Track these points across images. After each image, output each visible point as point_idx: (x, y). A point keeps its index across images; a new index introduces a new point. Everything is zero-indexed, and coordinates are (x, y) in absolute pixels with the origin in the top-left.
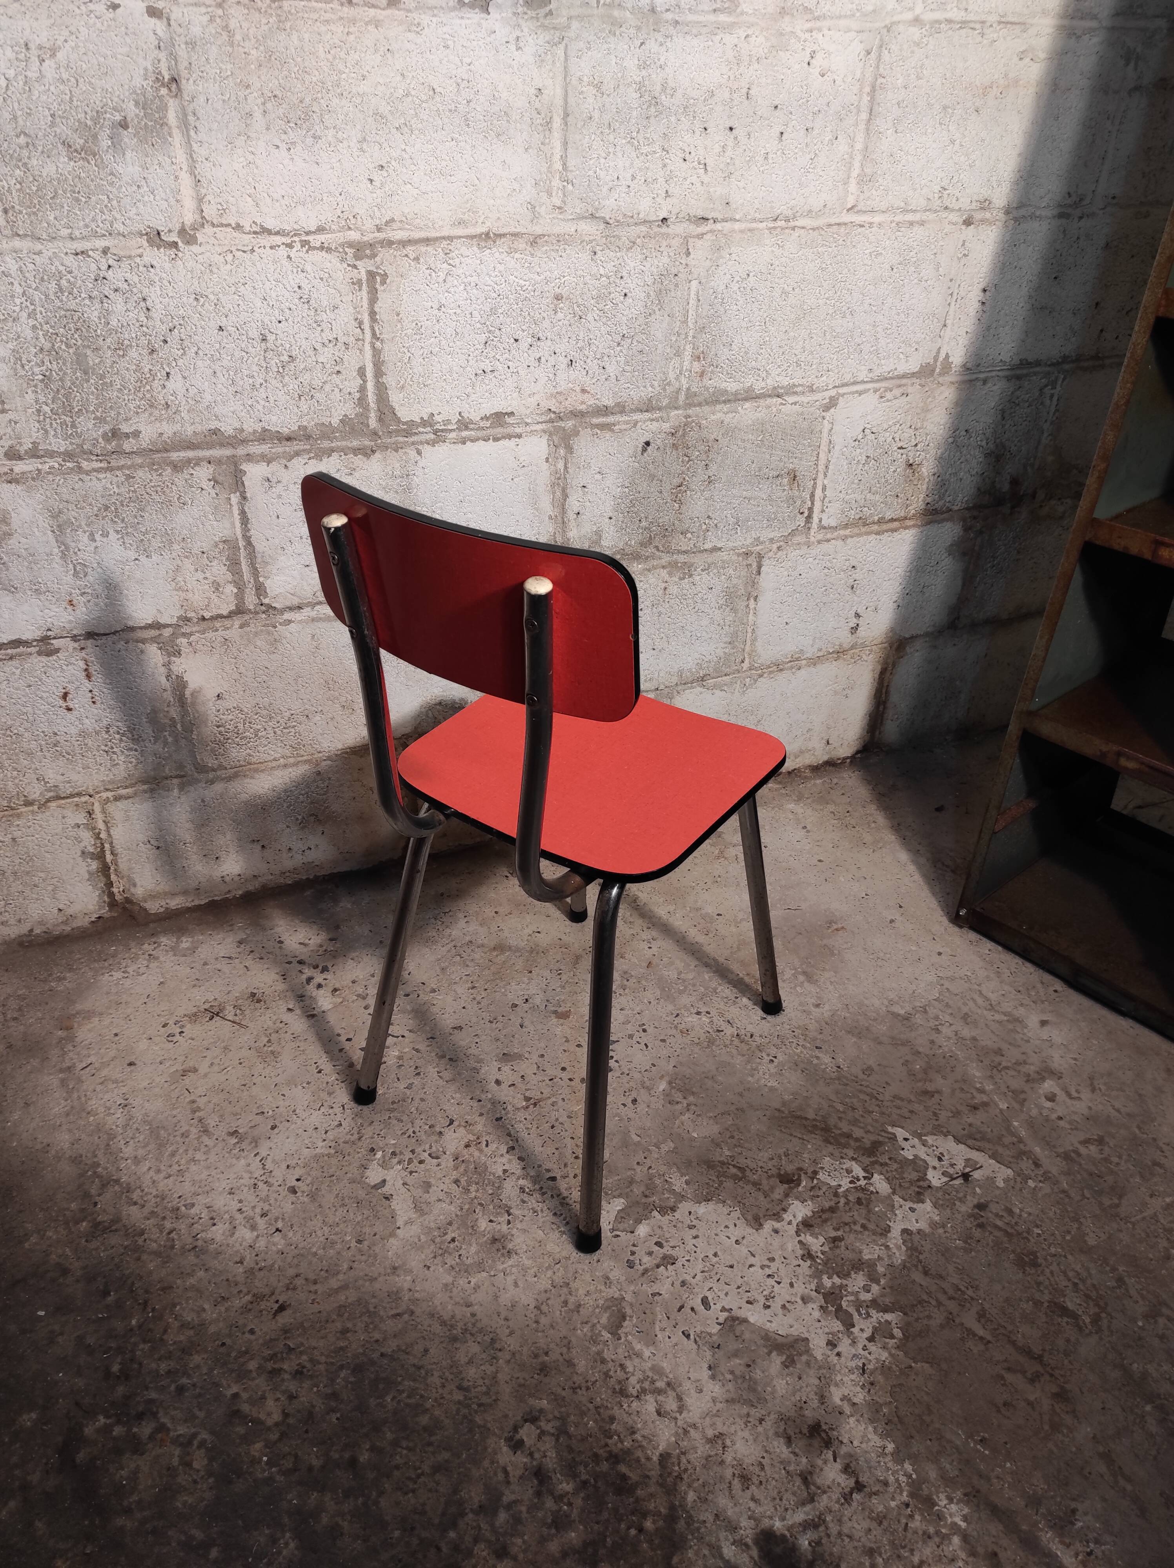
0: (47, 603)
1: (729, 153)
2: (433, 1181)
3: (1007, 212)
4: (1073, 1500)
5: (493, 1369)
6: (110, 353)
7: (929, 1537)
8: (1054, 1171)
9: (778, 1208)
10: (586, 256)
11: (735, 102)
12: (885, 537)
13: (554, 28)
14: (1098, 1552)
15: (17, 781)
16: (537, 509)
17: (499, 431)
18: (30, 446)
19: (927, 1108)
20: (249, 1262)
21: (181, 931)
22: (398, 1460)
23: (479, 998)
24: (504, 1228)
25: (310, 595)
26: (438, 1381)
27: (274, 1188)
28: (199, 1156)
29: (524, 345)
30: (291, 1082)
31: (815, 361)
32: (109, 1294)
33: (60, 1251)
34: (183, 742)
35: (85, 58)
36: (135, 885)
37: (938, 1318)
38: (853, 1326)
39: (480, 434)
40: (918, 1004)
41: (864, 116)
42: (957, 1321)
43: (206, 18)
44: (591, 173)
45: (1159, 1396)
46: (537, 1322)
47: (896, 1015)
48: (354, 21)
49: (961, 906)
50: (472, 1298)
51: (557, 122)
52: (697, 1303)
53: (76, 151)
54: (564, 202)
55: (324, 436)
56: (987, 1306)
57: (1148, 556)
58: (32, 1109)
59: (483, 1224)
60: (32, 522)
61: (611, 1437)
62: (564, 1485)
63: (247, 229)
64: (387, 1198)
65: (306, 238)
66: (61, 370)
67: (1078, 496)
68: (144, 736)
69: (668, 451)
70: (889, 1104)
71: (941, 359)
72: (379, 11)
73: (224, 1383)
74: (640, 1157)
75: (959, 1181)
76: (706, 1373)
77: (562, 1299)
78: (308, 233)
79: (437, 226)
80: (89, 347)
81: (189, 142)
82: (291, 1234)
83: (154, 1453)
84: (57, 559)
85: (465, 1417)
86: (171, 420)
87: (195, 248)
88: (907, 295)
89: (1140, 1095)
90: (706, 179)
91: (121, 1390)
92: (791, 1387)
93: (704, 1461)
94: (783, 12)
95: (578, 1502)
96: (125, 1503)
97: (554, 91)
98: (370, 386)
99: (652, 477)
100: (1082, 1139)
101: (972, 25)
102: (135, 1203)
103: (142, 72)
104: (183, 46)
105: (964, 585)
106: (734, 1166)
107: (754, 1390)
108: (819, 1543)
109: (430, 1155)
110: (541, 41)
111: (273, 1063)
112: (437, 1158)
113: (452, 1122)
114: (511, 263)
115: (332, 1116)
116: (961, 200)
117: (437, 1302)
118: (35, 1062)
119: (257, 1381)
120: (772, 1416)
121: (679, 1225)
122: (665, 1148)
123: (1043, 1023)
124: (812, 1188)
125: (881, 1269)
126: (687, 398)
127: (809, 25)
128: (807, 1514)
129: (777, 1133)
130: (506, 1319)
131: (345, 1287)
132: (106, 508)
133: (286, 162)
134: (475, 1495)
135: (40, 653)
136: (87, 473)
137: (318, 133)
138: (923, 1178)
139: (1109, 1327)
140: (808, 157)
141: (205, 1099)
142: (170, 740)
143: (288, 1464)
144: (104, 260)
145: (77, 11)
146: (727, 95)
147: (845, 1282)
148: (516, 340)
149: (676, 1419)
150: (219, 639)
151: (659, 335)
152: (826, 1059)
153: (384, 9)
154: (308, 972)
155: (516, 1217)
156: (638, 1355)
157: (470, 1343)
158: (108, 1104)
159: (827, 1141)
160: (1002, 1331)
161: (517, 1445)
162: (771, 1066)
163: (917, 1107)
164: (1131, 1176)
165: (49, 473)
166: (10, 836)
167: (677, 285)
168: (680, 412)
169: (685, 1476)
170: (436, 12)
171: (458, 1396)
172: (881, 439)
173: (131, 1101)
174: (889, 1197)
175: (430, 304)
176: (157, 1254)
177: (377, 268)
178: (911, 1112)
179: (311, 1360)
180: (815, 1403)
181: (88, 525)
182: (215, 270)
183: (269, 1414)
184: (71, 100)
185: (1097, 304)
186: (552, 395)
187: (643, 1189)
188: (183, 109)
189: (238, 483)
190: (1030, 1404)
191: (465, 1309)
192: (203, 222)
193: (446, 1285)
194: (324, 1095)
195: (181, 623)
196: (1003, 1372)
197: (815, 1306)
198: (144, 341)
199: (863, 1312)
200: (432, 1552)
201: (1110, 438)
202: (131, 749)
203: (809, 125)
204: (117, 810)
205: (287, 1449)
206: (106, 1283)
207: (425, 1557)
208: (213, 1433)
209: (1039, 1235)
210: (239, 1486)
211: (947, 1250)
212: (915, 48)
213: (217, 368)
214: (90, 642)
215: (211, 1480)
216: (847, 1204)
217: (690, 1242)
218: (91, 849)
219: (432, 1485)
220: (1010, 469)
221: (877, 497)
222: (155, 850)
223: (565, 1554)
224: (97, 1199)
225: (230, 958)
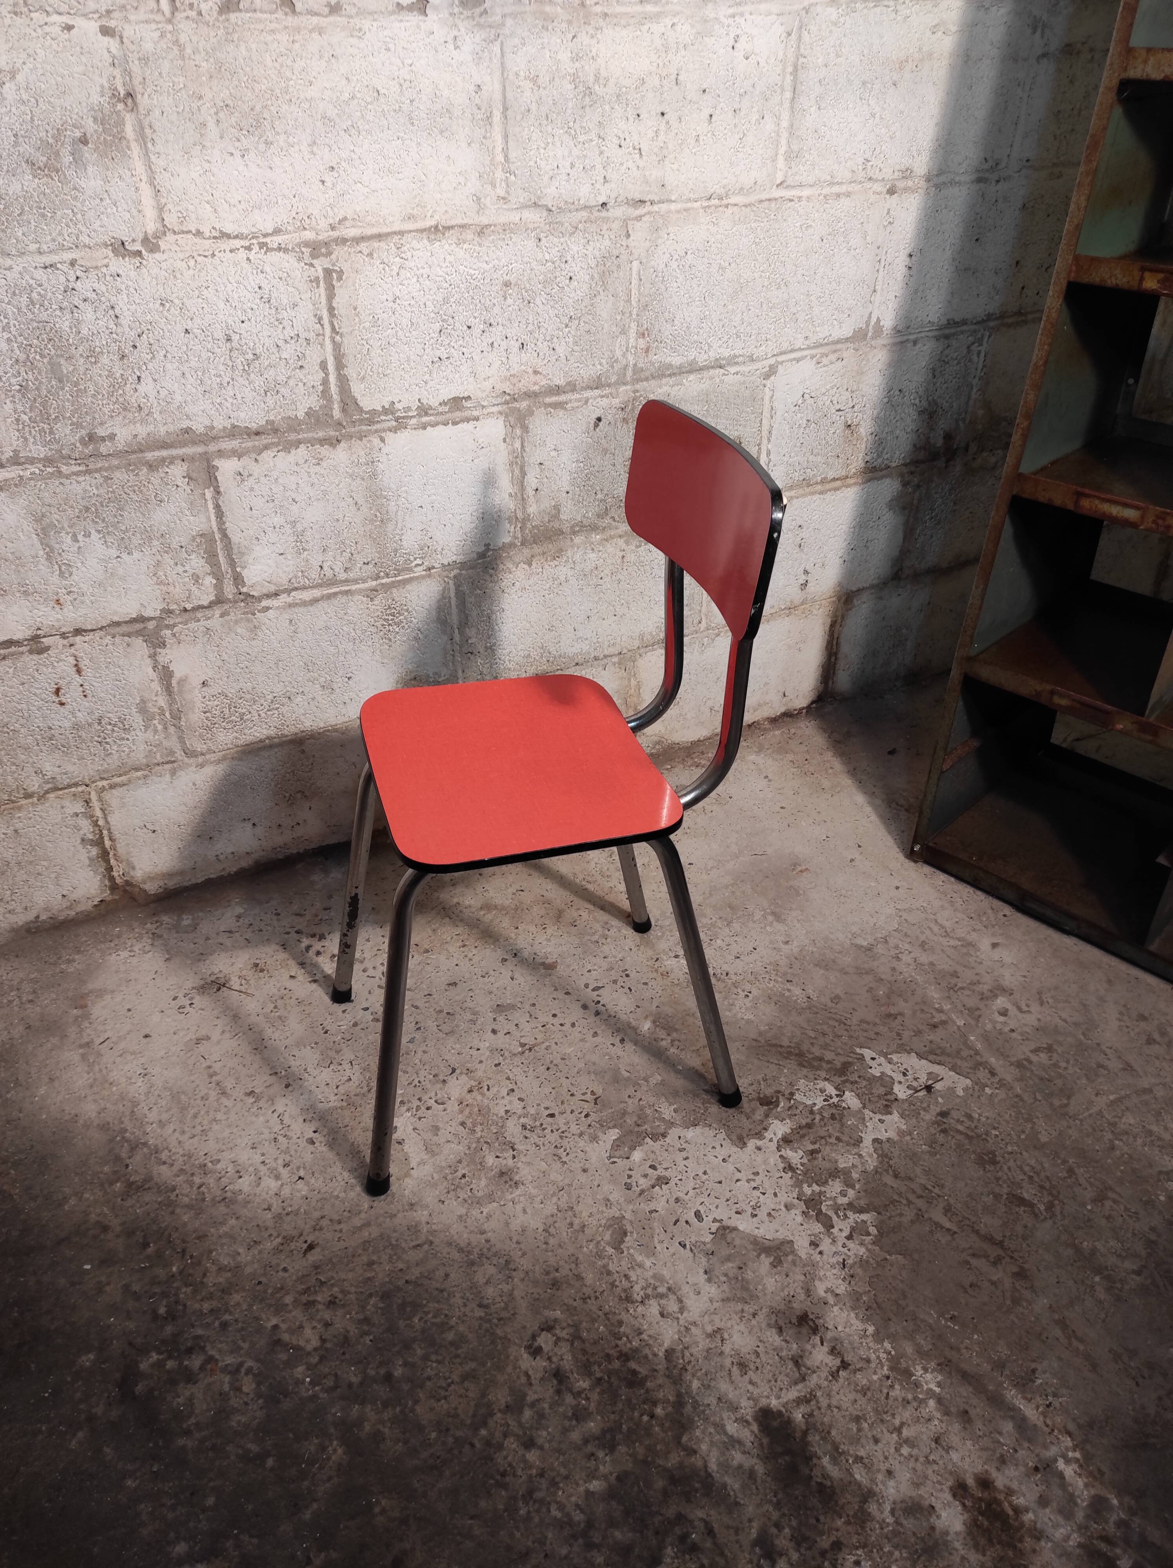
0: (35, 604)
1: (662, 137)
2: (440, 1125)
3: (928, 180)
4: (1034, 1361)
5: (510, 1287)
6: (82, 360)
7: (908, 1402)
8: (1009, 1078)
9: (759, 1128)
10: (531, 243)
11: (666, 88)
12: (829, 496)
13: (490, 26)
14: (1056, 1403)
15: (16, 775)
16: (497, 488)
17: (458, 415)
18: (11, 454)
19: (891, 1030)
20: (276, 1207)
21: (181, 910)
22: (429, 1372)
23: (470, 955)
24: (510, 1162)
25: (285, 582)
26: (460, 1302)
27: (294, 1140)
28: (219, 1116)
29: (477, 331)
30: (300, 1044)
31: (754, 332)
32: (148, 1245)
33: (98, 1211)
34: (172, 730)
35: (43, 78)
36: (134, 868)
37: (909, 1214)
38: (833, 1227)
39: (440, 418)
40: (879, 935)
41: (788, 95)
42: (926, 1216)
43: (158, 33)
44: (532, 163)
45: (1106, 1268)
46: (546, 1243)
47: (858, 947)
48: (298, 30)
49: (915, 842)
50: (486, 1226)
51: (497, 116)
52: (691, 1216)
53: (39, 168)
54: (508, 193)
55: (291, 429)
56: (952, 1201)
57: (1070, 506)
58: (56, 1084)
59: (490, 1160)
60: (17, 527)
61: (620, 1339)
62: (581, 1382)
63: (207, 234)
64: (399, 1143)
65: (264, 240)
66: (36, 379)
67: (1007, 446)
68: (135, 725)
69: (620, 424)
70: (856, 1028)
71: (872, 323)
72: (321, 19)
73: (264, 1317)
74: (630, 1090)
75: (921, 1094)
76: (703, 1277)
77: (568, 1221)
78: (265, 236)
79: (387, 222)
80: (62, 356)
81: (147, 154)
82: (313, 1181)
83: (206, 1382)
84: (43, 561)
85: (487, 1330)
86: (143, 422)
87: (158, 256)
88: (838, 264)
89: (1085, 1006)
90: (641, 163)
91: (169, 1329)
92: (779, 1284)
93: (705, 1354)
95: (595, 1396)
96: (185, 1426)
97: (492, 86)
98: (332, 378)
99: (605, 451)
100: (1033, 1047)
101: (886, 3)
102: (164, 1163)
103: (99, 89)
104: (137, 62)
105: (905, 537)
107: (745, 1288)
108: (811, 1415)
109: (436, 1101)
110: (478, 39)
111: (282, 1027)
112: (443, 1104)
113: (454, 1071)
114: (460, 253)
115: (342, 1072)
116: (884, 170)
117: (453, 1232)
118: (55, 1040)
119: (294, 1313)
120: (764, 1310)
121: (671, 1149)
122: (653, 1081)
123: (994, 945)
124: (790, 1108)
125: (855, 1176)
126: (634, 374)
127: (731, 11)
128: (800, 1391)
129: (755, 1061)
130: (518, 1243)
131: (367, 1224)
132: (87, 509)
133: (241, 168)
134: (501, 1397)
135: (31, 652)
136: (67, 477)
137: (270, 139)
138: (890, 1092)
139: (1061, 1212)
140: (737, 137)
141: (219, 1064)
142: (160, 727)
143: (329, 1382)
144: (72, 272)
145: (34, 34)
146: (657, 82)
147: (823, 1189)
148: (469, 327)
149: (678, 1319)
150: (201, 629)
151: (605, 315)
152: (797, 991)
153: (326, 16)
154: (306, 942)
155: (520, 1152)
156: (640, 1266)
157: (487, 1266)
158: (129, 1074)
159: (801, 1065)
160: (968, 1222)
161: (536, 1352)
162: (747, 1001)
163: (882, 1029)
164: (1078, 1078)
165: (31, 479)
166: (12, 828)
167: (619, 266)
168: (629, 387)
169: (689, 1368)
170: (376, 16)
171: (480, 1313)
172: (820, 403)
173: (151, 1070)
174: (860, 1111)
175: (385, 297)
176: (190, 1207)
177: (334, 265)
178: (877, 1034)
179: (342, 1291)
180: (802, 1297)
181: (71, 527)
182: (178, 276)
183: (308, 1341)
184: (32, 119)
185: (1017, 263)
186: (506, 378)
187: (635, 1119)
188: (140, 122)
189: (211, 478)
190: (993, 1283)
191: (479, 1236)
192: (165, 230)
193: (460, 1217)
194: (332, 1054)
195: (164, 615)
196: (969, 1258)
197: (797, 1212)
198: (114, 347)
199: (841, 1214)
200: (467, 1449)
201: (1031, 397)
202: (123, 739)
203: (736, 106)
204: (113, 798)
205: (327, 1370)
206: (145, 1237)
207: (461, 1452)
208: (258, 1360)
209: (996, 1136)
210: (287, 1405)
211: (915, 1154)
212: (833, 28)
213: (185, 369)
214: (78, 639)
215: (260, 1401)
216: (822, 1119)
217: (681, 1163)
218: (91, 837)
219: (462, 1391)
220: (943, 424)
221: (819, 458)
222: (151, 834)
223: (586, 1441)
224: (128, 1161)
225: (230, 932)
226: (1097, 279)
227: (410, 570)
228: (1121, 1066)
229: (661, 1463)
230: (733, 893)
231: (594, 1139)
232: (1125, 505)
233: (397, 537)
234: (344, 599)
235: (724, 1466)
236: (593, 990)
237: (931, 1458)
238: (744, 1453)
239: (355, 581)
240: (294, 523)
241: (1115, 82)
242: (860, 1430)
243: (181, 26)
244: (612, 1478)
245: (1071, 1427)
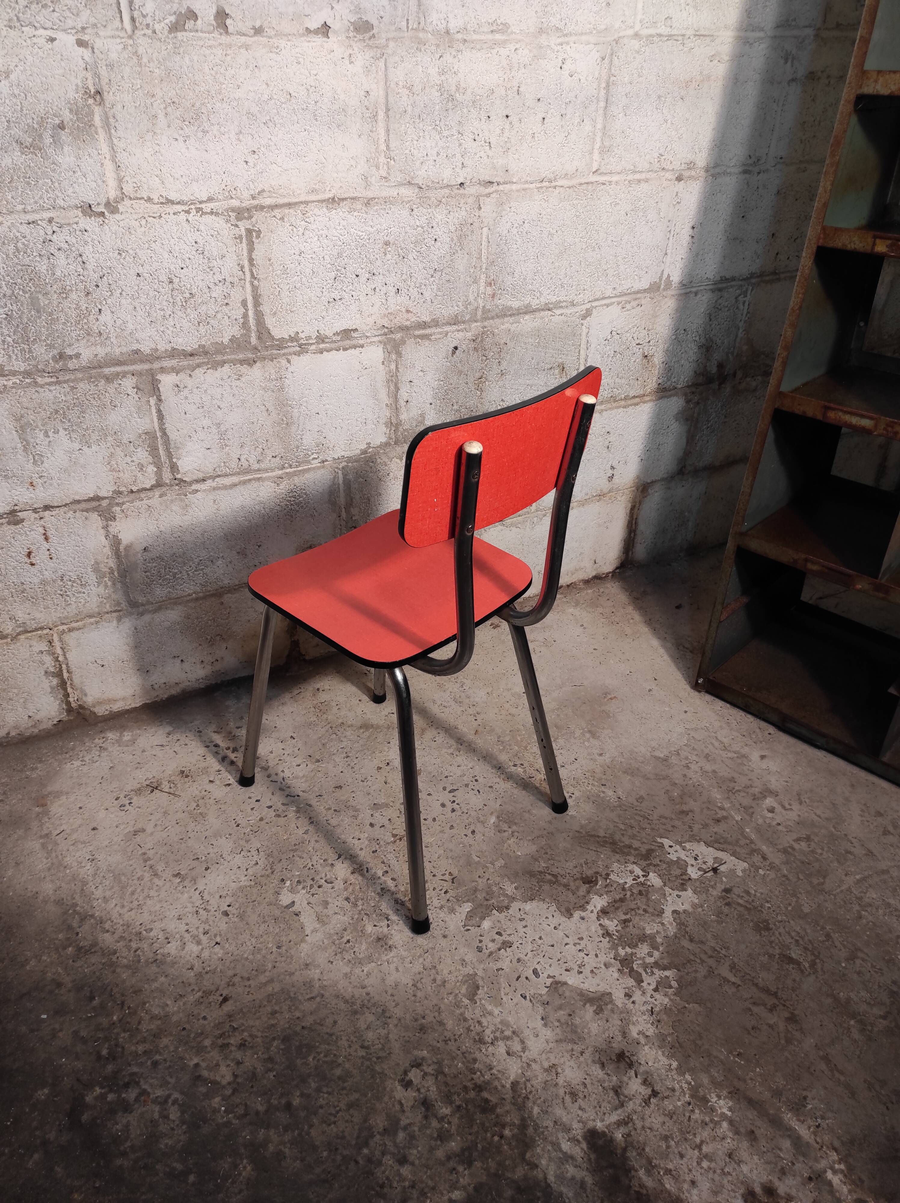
0: (13, 485)
1: (506, 134)
2: (329, 900)
3: (707, 171)
4: (804, 1090)
5: (385, 1031)
6: (56, 296)
7: (706, 1124)
8: (777, 862)
9: (583, 902)
10: (406, 213)
11: (510, 97)
12: (630, 409)
13: (377, 47)
14: (824, 1124)
16: (377, 400)
17: (347, 343)
19: (684, 823)
20: (198, 967)
21: (123, 728)
22: (321, 1102)
23: (352, 764)
24: (385, 930)
25: (211, 470)
26: (346, 1044)
27: (212, 913)
28: (152, 893)
29: (363, 279)
30: (217, 835)
31: (574, 283)
32: (94, 998)
33: (54, 970)
34: (119, 586)
35: (31, 78)
36: (86, 695)
37: (703, 971)
38: (643, 982)
39: (333, 345)
40: (673, 749)
41: (602, 104)
42: (716, 972)
43: (122, 46)
44: (407, 152)
45: (859, 1013)
46: (414, 996)
47: (657, 758)
48: (230, 46)
49: (699, 676)
50: (366, 982)
51: (381, 115)
52: (530, 973)
53: (26, 147)
54: (388, 173)
55: (218, 352)
56: (736, 960)
57: (820, 417)
58: (21, 867)
59: (369, 929)
61: (475, 1073)
62: (444, 1109)
63: (156, 201)
64: (297, 915)
65: (200, 206)
66: (19, 310)
67: (767, 374)
68: (90, 582)
69: (471, 352)
70: (657, 822)
71: (664, 279)
72: (248, 38)
73: (188, 1057)
74: (480, 872)
75: (709, 874)
76: (540, 1023)
77: (432, 977)
78: (201, 202)
79: (296, 194)
80: (40, 292)
81: (110, 138)
82: (227, 945)
83: (139, 1111)
84: (20, 451)
85: (368, 1067)
86: (103, 344)
87: (117, 216)
88: (638, 233)
89: (834, 804)
90: (490, 153)
91: (110, 1068)
92: (601, 1028)
93: (543, 1085)
94: (541, 31)
95: (455, 1121)
96: (122, 1148)
97: (378, 93)
98: (251, 313)
99: (460, 372)
100: (795, 838)
101: (676, 38)
102: (108, 931)
103: (74, 88)
104: (104, 68)
105: (687, 442)
106: (549, 874)
107: (576, 1032)
108: (629, 1135)
109: (326, 881)
110: (367, 57)
111: (202, 822)
112: (331, 883)
113: (340, 856)
114: (352, 220)
115: (250, 857)
116: (674, 163)
117: (340, 987)
118: (20, 832)
119: (212, 1054)
120: (590, 1049)
121: (513, 919)
122: (498, 864)
123: (763, 757)
124: (606, 886)
125: (659, 940)
126: (483, 314)
127: (560, 40)
128: (619, 1115)
129: (579, 848)
130: (392, 995)
131: (271, 981)
132: (57, 412)
133: (183, 150)
134: (379, 1122)
135: (9, 523)
136: (42, 386)
137: (207, 128)
138: (685, 873)
139: (822, 969)
140: (564, 135)
141: (153, 851)
142: (109, 583)
143: (241, 1111)
144: (49, 227)
145: (24, 44)
146: (503, 92)
147: (634, 951)
148: (357, 276)
149: (521, 1057)
150: (144, 506)
151: (461, 268)
152: (610, 793)
153: (251, 37)
154: (222, 754)
155: (393, 922)
156: (490, 1013)
157: (367, 1014)
158: (79, 859)
159: (614, 851)
160: (748, 977)
161: (407, 1084)
162: (570, 800)
163: (677, 823)
164: (831, 862)
165: (13, 388)
167: (472, 232)
168: (479, 324)
169: (531, 1097)
170: (290, 37)
171: (362, 1053)
172: (624, 339)
173: (97, 856)
174: (661, 888)
175: (293, 251)
176: (128, 967)
177: (253, 226)
178: (673, 826)
179: (251, 1036)
180: (620, 1038)
181: (43, 425)
182: (133, 232)
183: (223, 1077)
184: (22, 110)
185: (773, 235)
186: (385, 315)
187: (484, 895)
188: (106, 113)
189: (155, 389)
190: (770, 1026)
191: (361, 990)
192: (123, 196)
193: (346, 974)
194: (242, 843)
195: (115, 496)
196: (750, 1006)
197: (614, 969)
198: (81, 286)
199: (649, 971)
200: (352, 1164)
201: (789, 333)
202: (80, 592)
203: (563, 112)
204: (71, 639)
205: (238, 1101)
206: (91, 992)
207: (347, 1168)
208: (182, 1093)
209: (769, 908)
210: (206, 1130)
211: (705, 923)
212: (636, 55)
213: (136, 304)
214: (47, 513)
215: (184, 1127)
216: (632, 895)
217: (522, 930)
218: (52, 669)
219: (348, 1117)
220: (717, 356)
221: (623, 381)
222: (100, 668)
223: (449, 1158)
224: (78, 930)
225: (162, 746)
226: (840, 244)
227: (309, 462)
228: (864, 852)
229: (509, 1176)
230: (558, 715)
231: (452, 911)
232: (862, 416)
233: (299, 437)
234: (256, 484)
235: (560, 1177)
236: (450, 792)
237: (726, 1170)
238: (576, 1166)
239: (266, 470)
240: (218, 425)
241: (853, 97)
242: (668, 1147)
243: (140, 41)
244: (471, 1189)
245: (837, 1144)
